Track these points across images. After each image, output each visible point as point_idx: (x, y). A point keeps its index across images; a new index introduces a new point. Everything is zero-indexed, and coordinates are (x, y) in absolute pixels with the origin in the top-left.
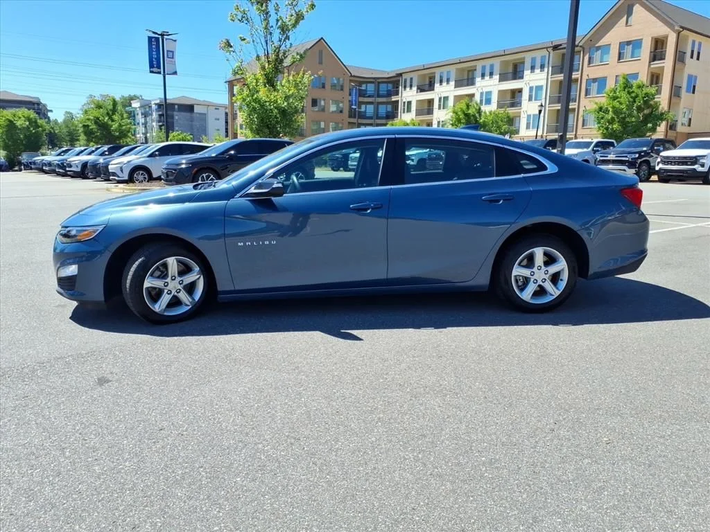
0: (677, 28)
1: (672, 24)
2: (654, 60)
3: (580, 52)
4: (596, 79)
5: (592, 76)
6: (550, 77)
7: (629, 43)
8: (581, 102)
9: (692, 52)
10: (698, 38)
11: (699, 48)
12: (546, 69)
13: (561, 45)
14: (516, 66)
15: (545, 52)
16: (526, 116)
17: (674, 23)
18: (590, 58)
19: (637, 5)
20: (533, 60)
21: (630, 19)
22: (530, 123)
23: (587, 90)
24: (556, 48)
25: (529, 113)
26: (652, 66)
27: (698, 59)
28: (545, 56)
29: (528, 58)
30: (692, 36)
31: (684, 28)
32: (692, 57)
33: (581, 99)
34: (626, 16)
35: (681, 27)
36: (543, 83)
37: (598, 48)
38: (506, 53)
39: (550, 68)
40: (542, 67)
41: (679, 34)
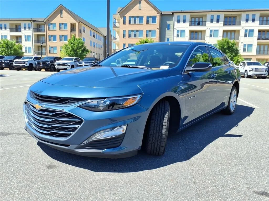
0: (78, 21)
1: (77, 20)
2: (72, 31)
3: (44, 24)
4: (52, 35)
5: (50, 34)
6: (33, 32)
7: (62, 24)
8: (48, 44)
9: (83, 30)
10: (84, 26)
11: (85, 29)
12: (31, 29)
13: (36, 20)
14: (16, 26)
15: (29, 22)
16: (25, 47)
17: (77, 19)
18: (49, 27)
19: (64, 10)
20: (25, 24)
21: (62, 15)
22: (27, 50)
23: (49, 39)
24: (34, 21)
25: (26, 46)
26: (72, 33)
27: (85, 32)
28: (30, 24)
29: (22, 24)
30: (83, 25)
31: (80, 22)
32: (83, 32)
33: (47, 43)
34: (60, 14)
35: (80, 21)
36: (31, 34)
37: (52, 24)
38: (11, 20)
39: (33, 29)
40: (29, 28)
41: (79, 23)
